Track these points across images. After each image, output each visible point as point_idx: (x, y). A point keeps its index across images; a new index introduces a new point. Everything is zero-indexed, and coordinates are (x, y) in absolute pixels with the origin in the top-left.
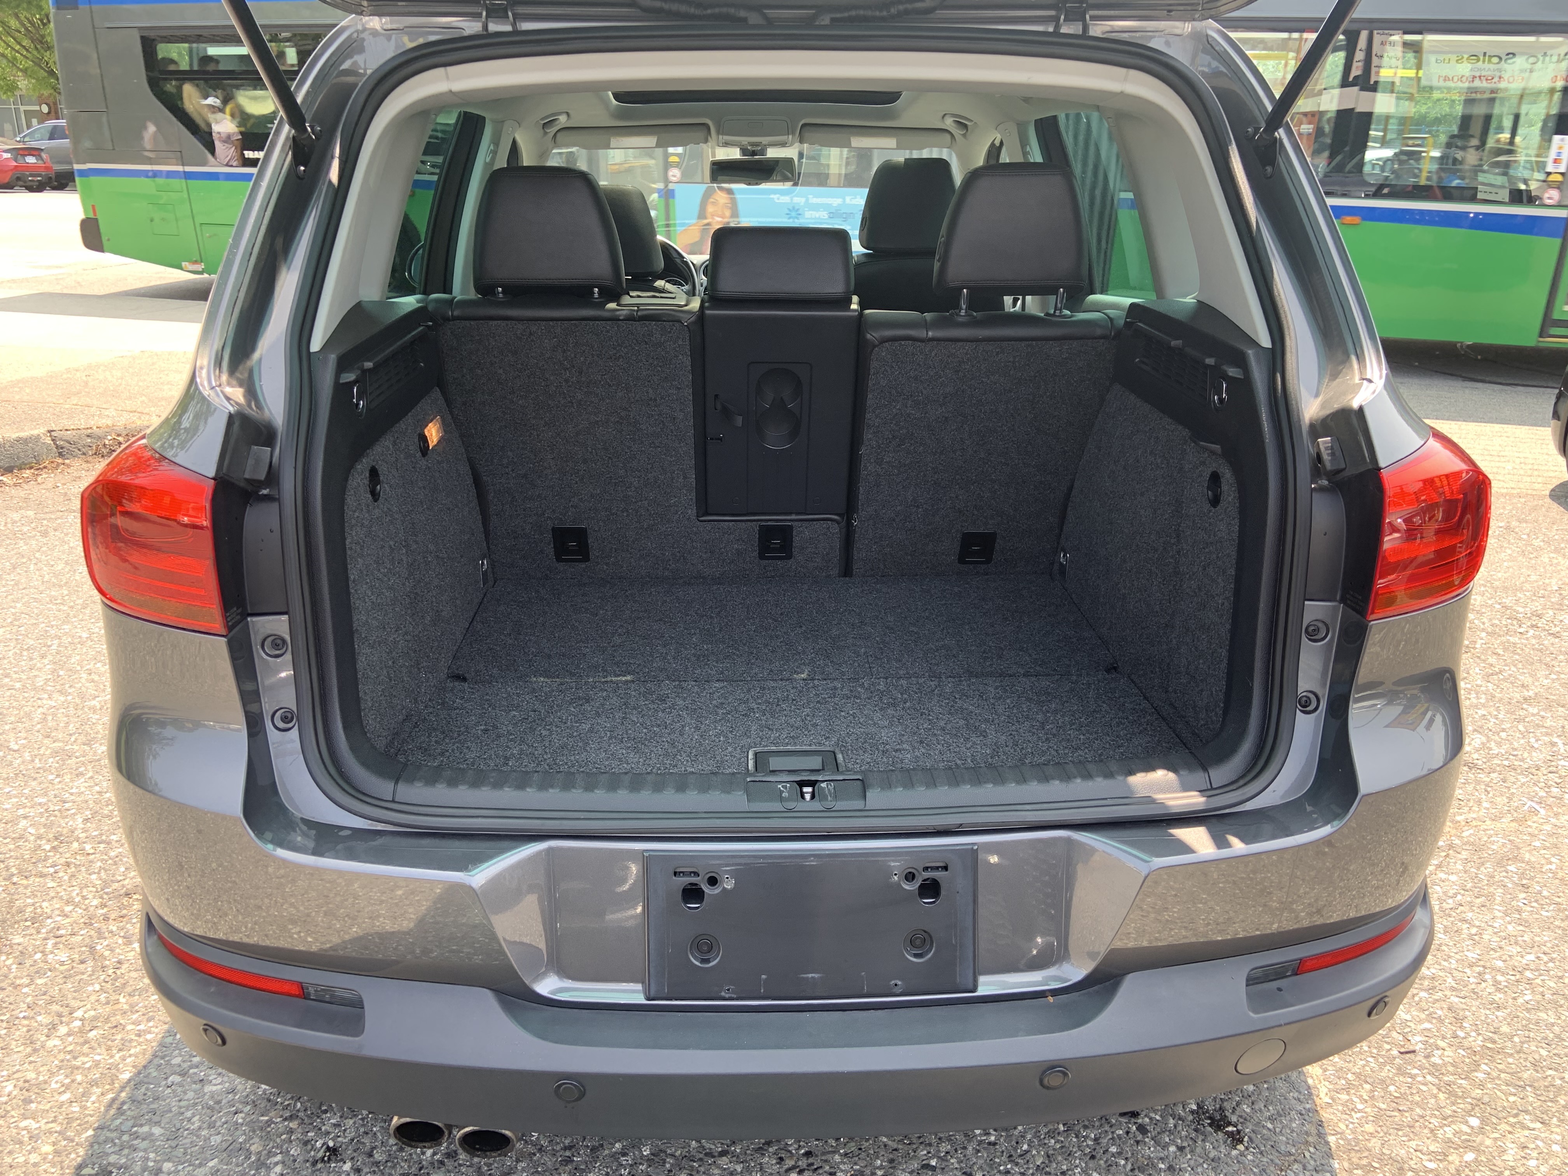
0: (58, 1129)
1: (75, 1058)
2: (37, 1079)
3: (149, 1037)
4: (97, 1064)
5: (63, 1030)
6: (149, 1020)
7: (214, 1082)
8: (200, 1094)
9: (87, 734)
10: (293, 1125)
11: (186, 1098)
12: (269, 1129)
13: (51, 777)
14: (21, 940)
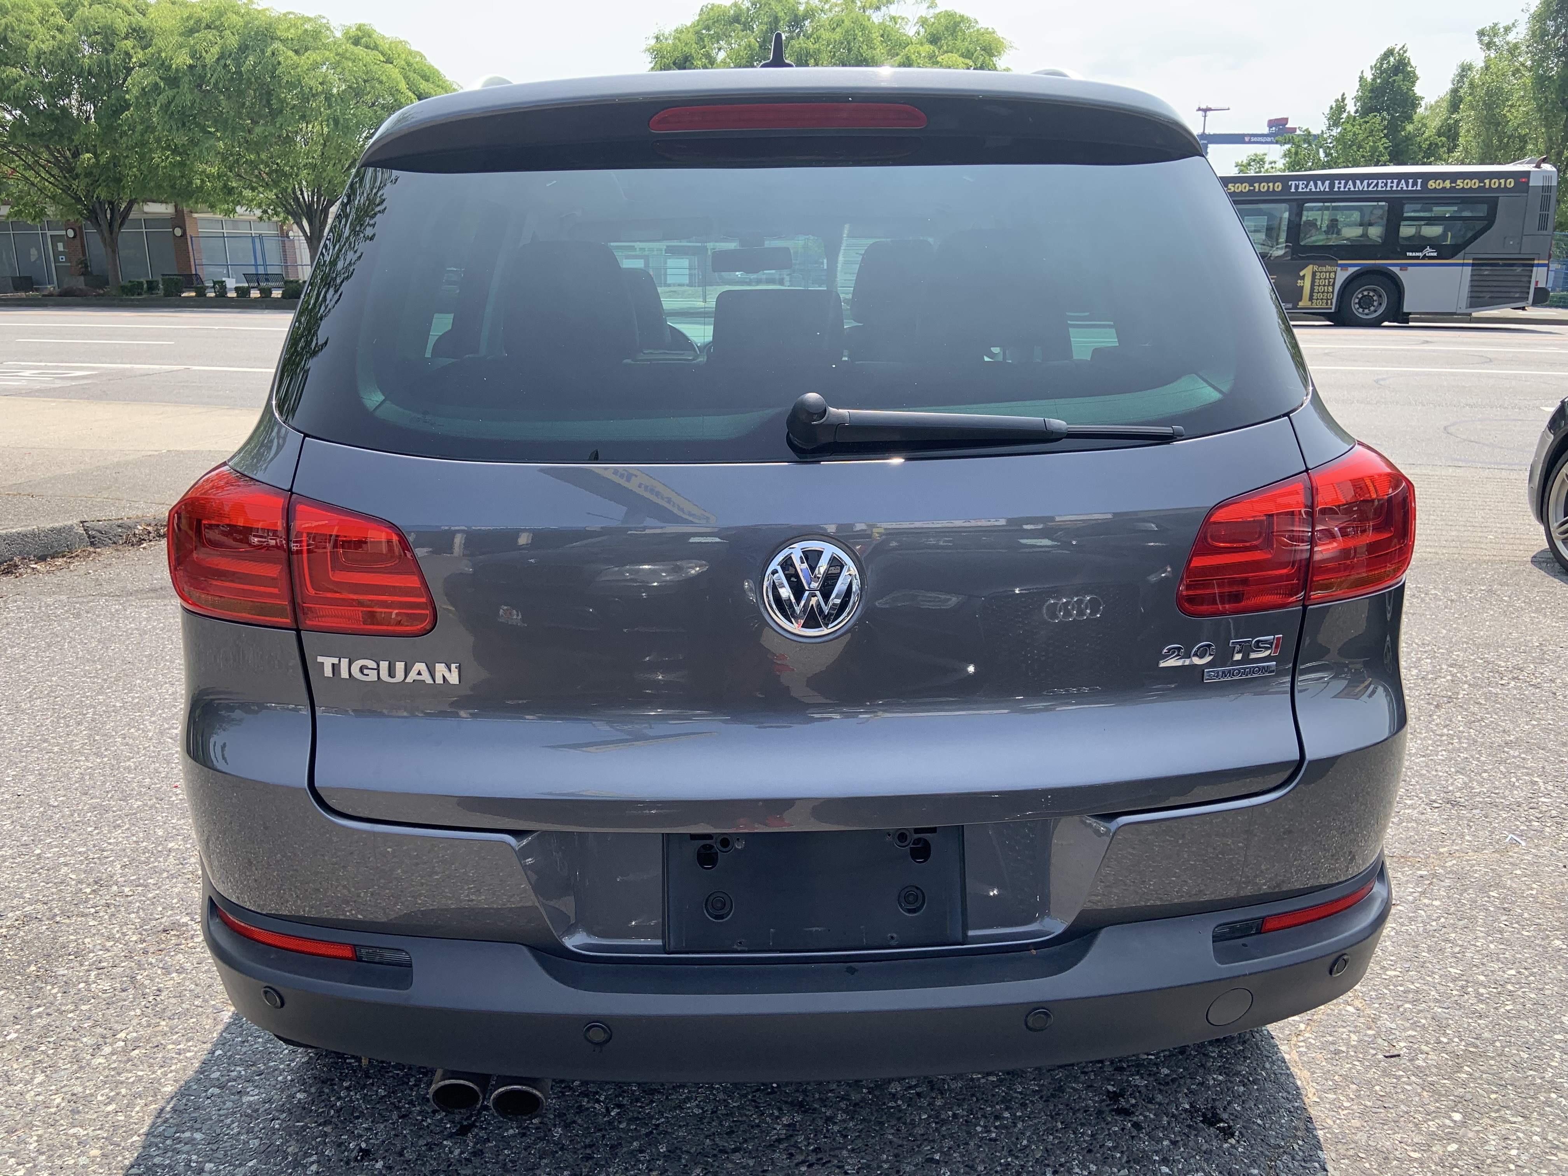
0: (105, 1135)
1: (119, 1074)
2: (84, 1092)
3: (188, 1055)
4: (140, 1079)
5: (107, 1050)
6: (188, 1040)
7: (251, 1093)
8: (238, 1104)
9: (123, 791)
10: (328, 1129)
11: (225, 1107)
12: (305, 1133)
13: (89, 829)
14: (66, 972)
